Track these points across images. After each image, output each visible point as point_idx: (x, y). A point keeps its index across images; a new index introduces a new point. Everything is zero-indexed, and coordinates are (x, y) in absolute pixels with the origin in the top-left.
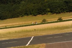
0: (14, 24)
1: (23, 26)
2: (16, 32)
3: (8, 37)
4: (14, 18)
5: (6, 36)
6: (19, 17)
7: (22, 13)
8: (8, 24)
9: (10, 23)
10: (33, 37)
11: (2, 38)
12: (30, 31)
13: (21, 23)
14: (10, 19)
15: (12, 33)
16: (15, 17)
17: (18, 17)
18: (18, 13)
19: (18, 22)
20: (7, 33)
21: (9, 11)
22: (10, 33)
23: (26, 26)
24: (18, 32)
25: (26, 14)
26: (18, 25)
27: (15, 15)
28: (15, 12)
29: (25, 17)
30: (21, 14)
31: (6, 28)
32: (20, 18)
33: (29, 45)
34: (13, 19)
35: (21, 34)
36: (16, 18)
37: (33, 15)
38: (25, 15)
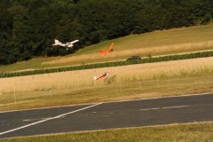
0: (177, 47)
2: (184, 74)
3: (158, 90)
4: (177, 27)
5: (151, 87)
6: (194, 24)
8: (157, 49)
9: (162, 44)
13: (201, 44)
14: (165, 30)
15: (171, 77)
16: (181, 26)
17: (190, 23)
18: (191, 11)
19: (191, 42)
20: (154, 78)
22: (163, 77)
24: (191, 75)
26: (190, 50)
27: (180, 17)
28: (180, 8)
30: (202, 15)
31: (151, 60)
32: (199, 26)
34: (174, 29)
35: (200, 82)
36: (184, 28)
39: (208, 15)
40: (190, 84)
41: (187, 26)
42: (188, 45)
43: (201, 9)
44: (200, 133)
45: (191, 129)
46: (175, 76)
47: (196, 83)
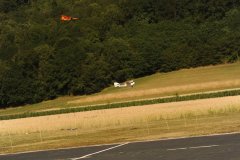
0: (204, 85)
1: (234, 94)
2: (211, 113)
3: (185, 129)
4: (203, 65)
5: (178, 127)
6: (221, 63)
7: (232, 48)
8: (184, 87)
11: (167, 131)
13: (228, 83)
14: (191, 69)
15: (199, 117)
16: (208, 64)
17: (216, 61)
18: (218, 49)
19: (218, 80)
20: (182, 117)
21: (186, 44)
22: (190, 116)
24: (219, 114)
26: (217, 89)
27: (207, 55)
28: (207, 46)
30: (229, 54)
31: (178, 99)
32: (226, 65)
34: (201, 68)
35: (228, 121)
36: (211, 66)
40: (217, 123)
41: (214, 64)
42: (216, 84)
43: (228, 47)
46: (203, 116)
47: (224, 122)
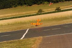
0: (6, 15)
1: (16, 18)
2: (9, 24)
6: (12, 7)
7: (15, 2)
9: (2, 14)
10: (28, 29)
12: (25, 23)
13: (14, 14)
14: (2, 10)
15: (4, 26)
16: (8, 8)
18: (11, 3)
19: (11, 13)
22: (2, 25)
23: (20, 17)
24: (11, 25)
25: (20, 3)
26: (11, 16)
27: (7, 5)
29: (19, 7)
30: (14, 4)
32: (14, 8)
33: (24, 38)
34: (5, 9)
35: (14, 27)
37: (28, 5)
38: (18, 5)
39: (16, 4)
40: (10, 28)
41: (10, 8)
44: (13, 44)
45: (10, 43)
46: (6, 25)
47: (13, 27)
